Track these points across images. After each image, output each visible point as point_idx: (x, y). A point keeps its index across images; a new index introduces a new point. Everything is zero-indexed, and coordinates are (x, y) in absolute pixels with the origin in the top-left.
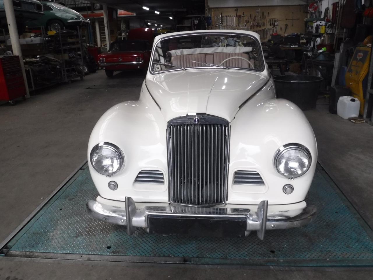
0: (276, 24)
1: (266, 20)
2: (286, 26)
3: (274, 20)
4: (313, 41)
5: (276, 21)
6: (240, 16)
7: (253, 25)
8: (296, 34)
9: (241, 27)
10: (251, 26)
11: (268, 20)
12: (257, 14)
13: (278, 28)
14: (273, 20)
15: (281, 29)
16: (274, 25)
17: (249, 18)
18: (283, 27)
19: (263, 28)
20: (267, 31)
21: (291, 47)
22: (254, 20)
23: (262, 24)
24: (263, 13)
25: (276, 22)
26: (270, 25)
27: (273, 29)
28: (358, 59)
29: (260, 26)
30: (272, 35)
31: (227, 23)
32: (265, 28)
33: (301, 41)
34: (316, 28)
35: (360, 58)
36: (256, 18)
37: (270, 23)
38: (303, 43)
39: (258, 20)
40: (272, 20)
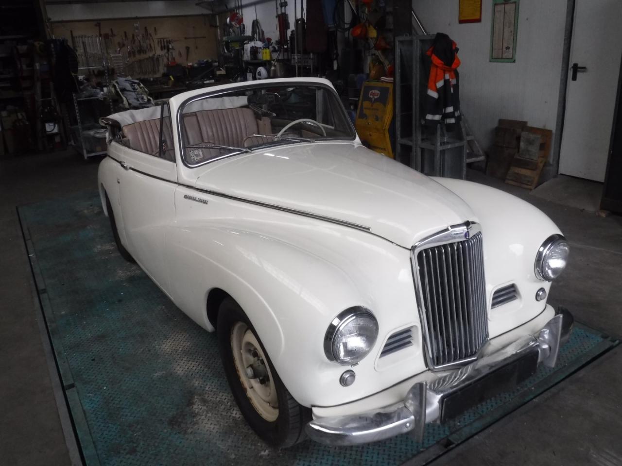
0: (170, 47)
1: (153, 41)
2: (188, 48)
3: (167, 41)
4: (250, 72)
5: (169, 42)
6: (106, 36)
7: (133, 50)
8: (205, 61)
9: (112, 55)
10: (129, 53)
11: (156, 41)
12: (137, 31)
13: (175, 54)
14: (165, 40)
15: (180, 54)
16: (168, 49)
17: (122, 39)
18: (183, 52)
19: (151, 55)
20: (158, 59)
21: (205, 82)
22: (133, 41)
23: (147, 48)
24: (146, 29)
25: (170, 44)
26: (162, 50)
27: (167, 55)
28: (373, 99)
29: (145, 52)
30: (168, 66)
31: (85, 49)
32: (154, 55)
33: (218, 73)
34: (250, 52)
35: (376, 97)
36: (136, 38)
37: (160, 45)
38: (221, 75)
39: (139, 41)
40: (162, 40)
